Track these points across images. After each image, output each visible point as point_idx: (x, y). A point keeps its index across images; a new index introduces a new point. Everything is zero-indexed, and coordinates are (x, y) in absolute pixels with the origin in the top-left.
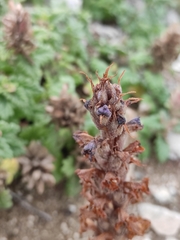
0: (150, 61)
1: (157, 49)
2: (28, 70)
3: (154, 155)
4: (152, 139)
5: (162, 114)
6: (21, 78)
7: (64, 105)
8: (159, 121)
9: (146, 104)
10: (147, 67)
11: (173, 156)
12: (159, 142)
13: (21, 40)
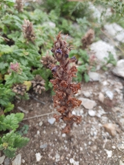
0: (81, 45)
1: (84, 40)
2: (34, 47)
3: (83, 80)
4: (83, 74)
5: (87, 64)
6: (31, 50)
7: (47, 59)
8: (85, 67)
9: (80, 61)
10: (80, 47)
11: (91, 80)
12: (85, 75)
13: (29, 34)
